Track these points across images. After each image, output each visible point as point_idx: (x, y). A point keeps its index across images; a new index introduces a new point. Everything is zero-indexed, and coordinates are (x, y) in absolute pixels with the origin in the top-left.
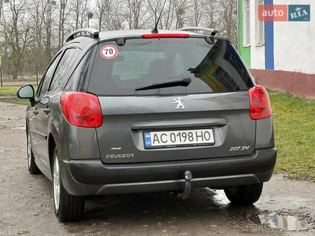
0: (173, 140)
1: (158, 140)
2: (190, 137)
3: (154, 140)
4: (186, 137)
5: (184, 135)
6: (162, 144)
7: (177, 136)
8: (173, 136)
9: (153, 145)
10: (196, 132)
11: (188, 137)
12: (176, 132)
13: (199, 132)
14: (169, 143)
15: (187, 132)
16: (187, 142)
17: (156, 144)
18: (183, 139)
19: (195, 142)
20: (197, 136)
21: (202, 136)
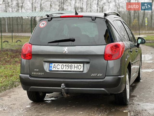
0: (62, 68)
1: (55, 67)
2: (71, 67)
3: (54, 67)
4: (69, 67)
6: (57, 69)
7: (65, 66)
8: (63, 66)
9: (52, 69)
10: (74, 65)
12: (65, 64)
14: (60, 69)
15: (70, 64)
17: (54, 69)
18: (67, 68)
20: (74, 67)
21: (77, 67)
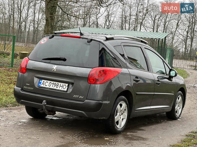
0: (50, 85)
1: (44, 84)
2: (57, 85)
3: (42, 84)
4: (55, 85)
5: (55, 84)
6: (45, 86)
7: (52, 84)
8: (50, 83)
9: (41, 86)
11: (56, 85)
12: (52, 82)
13: (62, 84)
14: (48, 86)
15: (57, 83)
16: (55, 88)
18: (54, 86)
19: (58, 88)
20: (60, 86)
21: (62, 86)
